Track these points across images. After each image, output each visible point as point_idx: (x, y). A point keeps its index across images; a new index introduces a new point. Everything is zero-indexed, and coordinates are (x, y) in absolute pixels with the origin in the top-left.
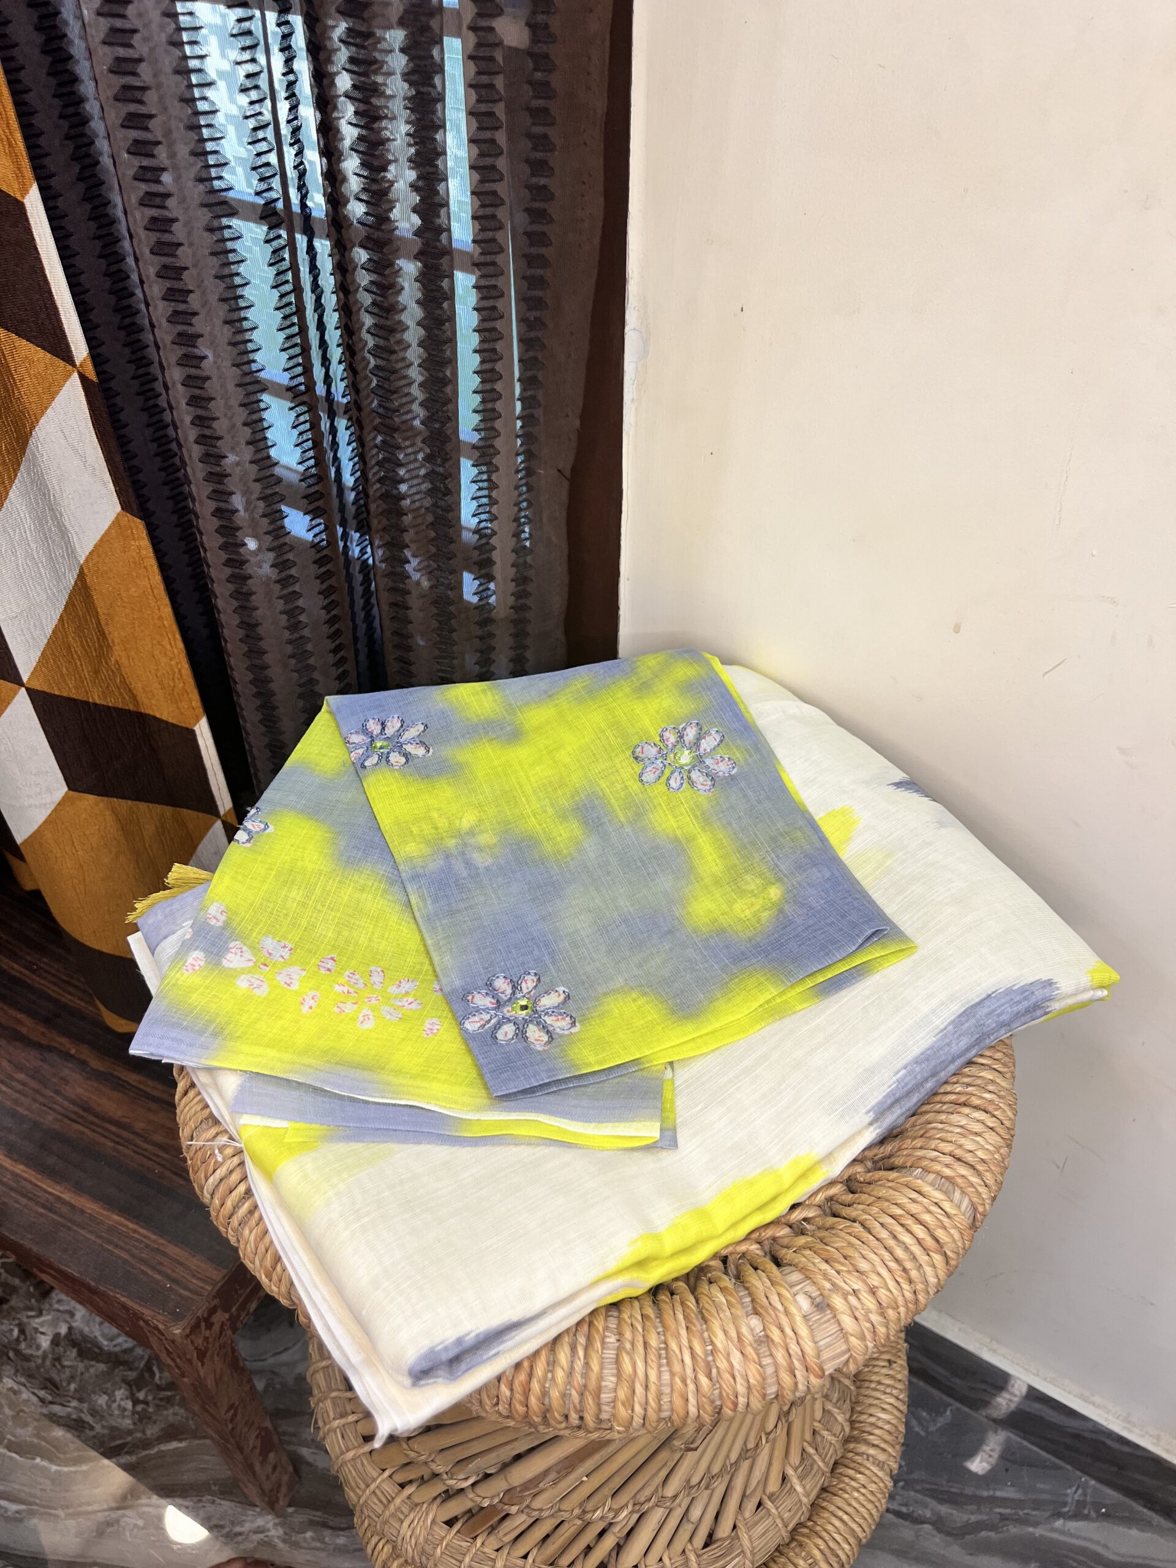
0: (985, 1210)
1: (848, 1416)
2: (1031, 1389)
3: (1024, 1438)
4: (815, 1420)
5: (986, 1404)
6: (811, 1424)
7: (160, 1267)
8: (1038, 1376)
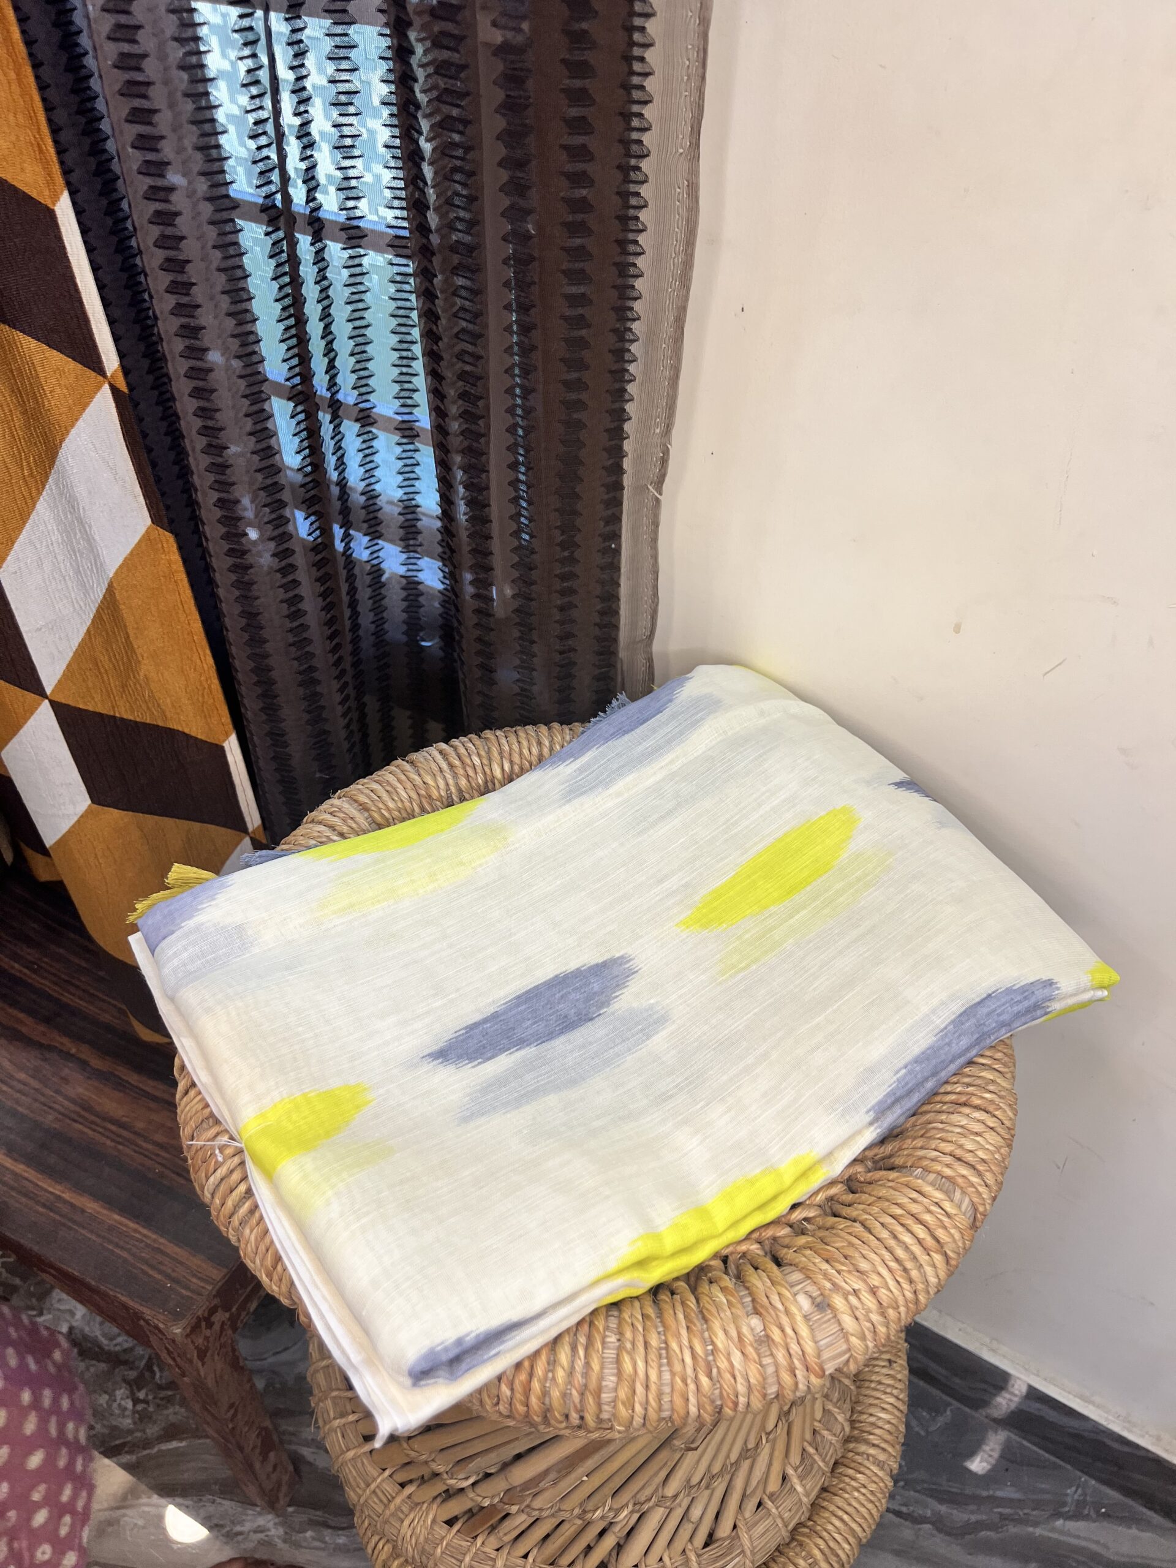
0: (985, 1210)
1: (848, 1415)
2: (1031, 1388)
3: (1024, 1439)
4: (815, 1420)
5: (986, 1403)
6: (812, 1424)
7: (161, 1267)
8: (1038, 1375)
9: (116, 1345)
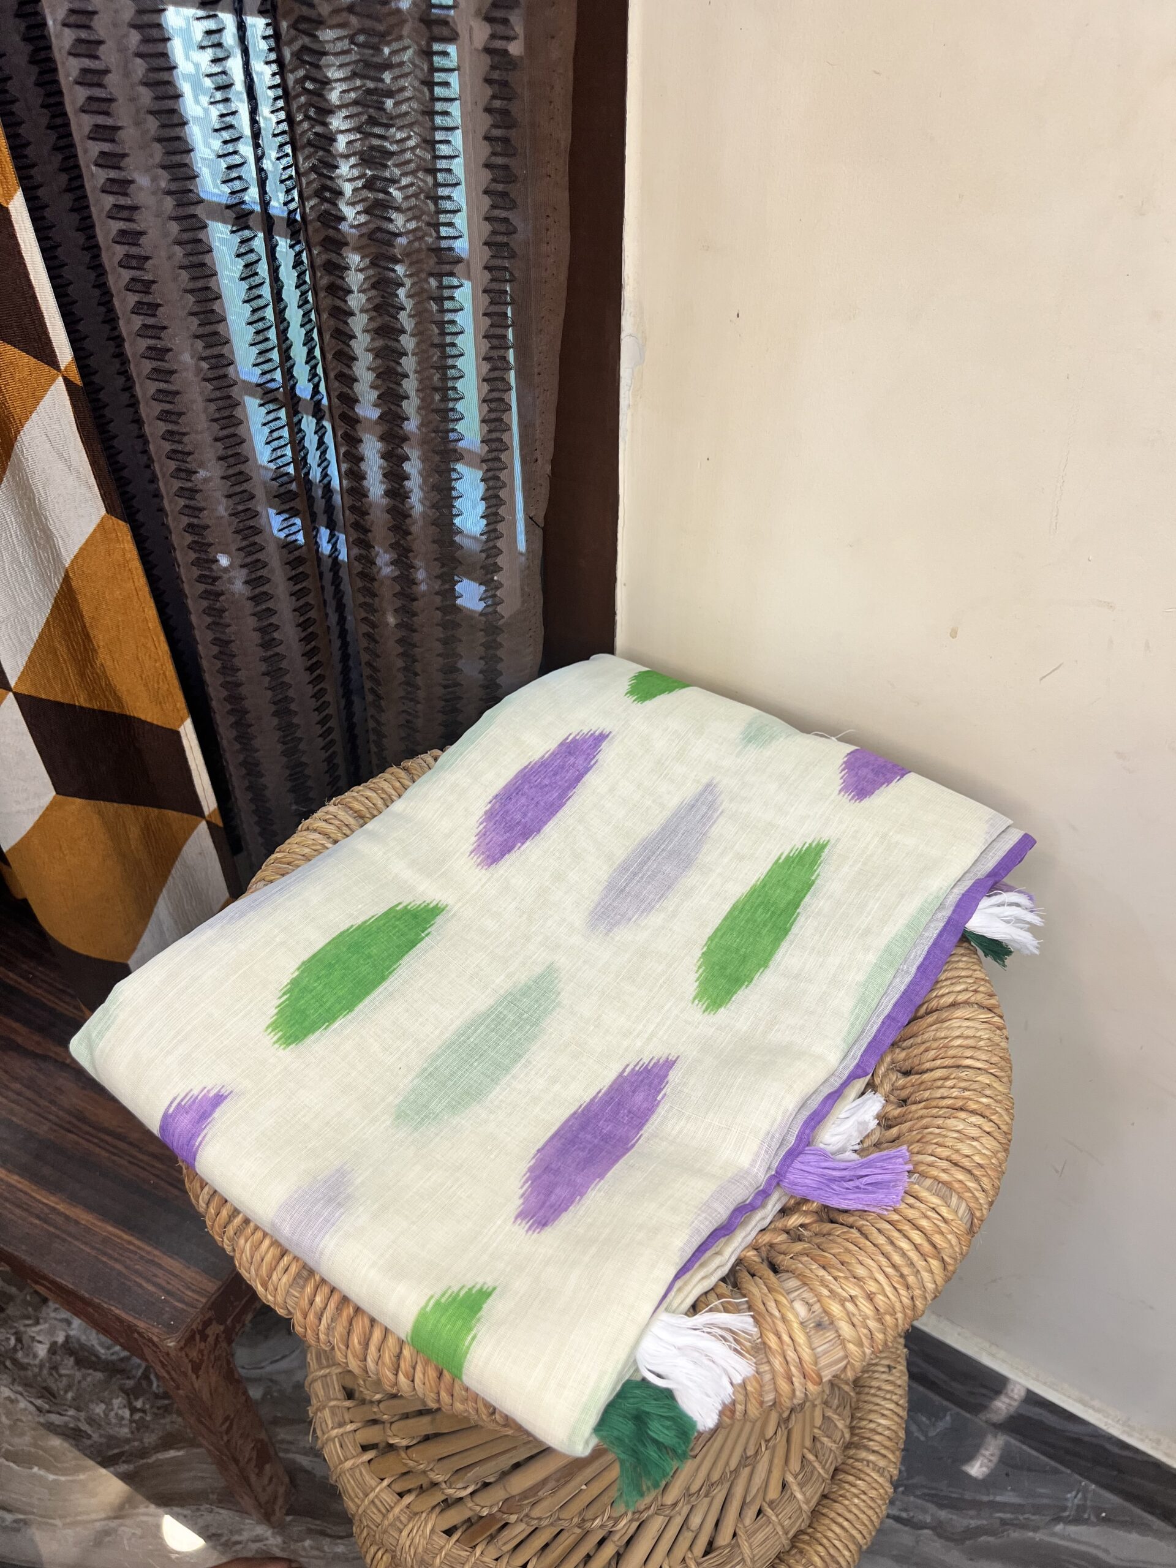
0: (983, 1215)
1: (848, 1422)
2: (1029, 1392)
3: (1024, 1443)
4: (814, 1427)
5: (985, 1408)
6: (811, 1431)
7: (155, 1279)
8: (1037, 1380)
9: (112, 1354)
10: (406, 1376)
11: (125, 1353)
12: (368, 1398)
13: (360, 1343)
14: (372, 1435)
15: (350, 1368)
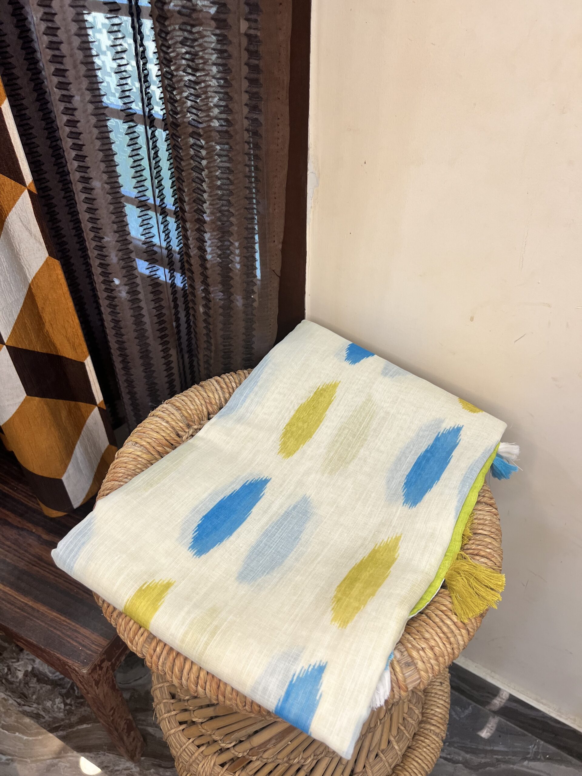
1: (421, 710)
2: (511, 696)
3: (508, 721)
4: (404, 713)
5: (489, 703)
6: (403, 715)
7: (77, 639)
8: (514, 689)
9: (56, 676)
10: (202, 687)
11: (62, 676)
12: (182, 698)
13: (179, 671)
14: (184, 717)
15: (174, 683)
